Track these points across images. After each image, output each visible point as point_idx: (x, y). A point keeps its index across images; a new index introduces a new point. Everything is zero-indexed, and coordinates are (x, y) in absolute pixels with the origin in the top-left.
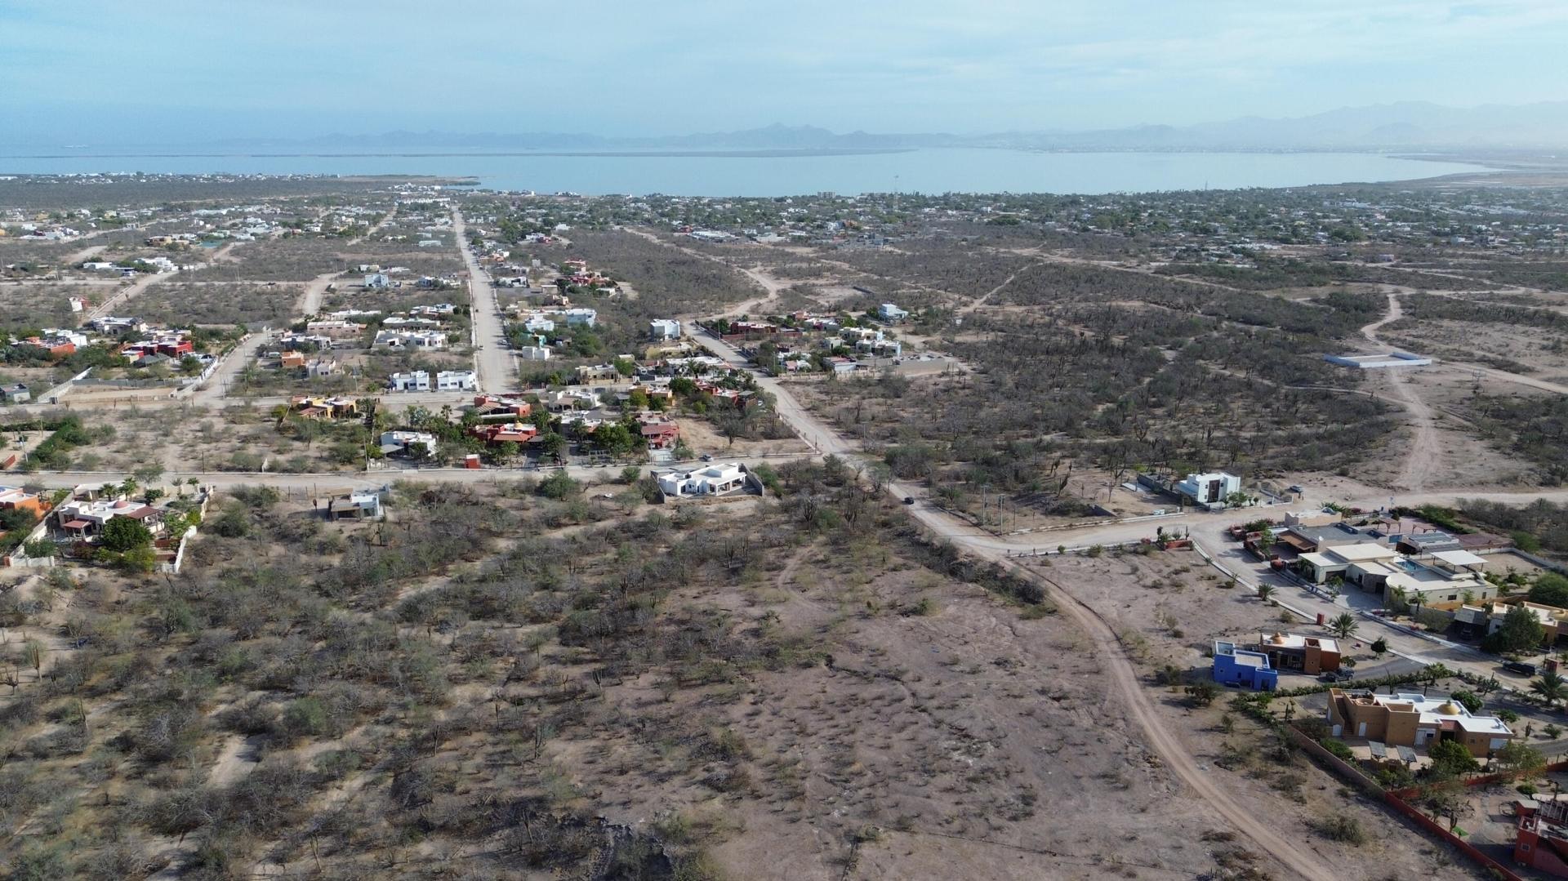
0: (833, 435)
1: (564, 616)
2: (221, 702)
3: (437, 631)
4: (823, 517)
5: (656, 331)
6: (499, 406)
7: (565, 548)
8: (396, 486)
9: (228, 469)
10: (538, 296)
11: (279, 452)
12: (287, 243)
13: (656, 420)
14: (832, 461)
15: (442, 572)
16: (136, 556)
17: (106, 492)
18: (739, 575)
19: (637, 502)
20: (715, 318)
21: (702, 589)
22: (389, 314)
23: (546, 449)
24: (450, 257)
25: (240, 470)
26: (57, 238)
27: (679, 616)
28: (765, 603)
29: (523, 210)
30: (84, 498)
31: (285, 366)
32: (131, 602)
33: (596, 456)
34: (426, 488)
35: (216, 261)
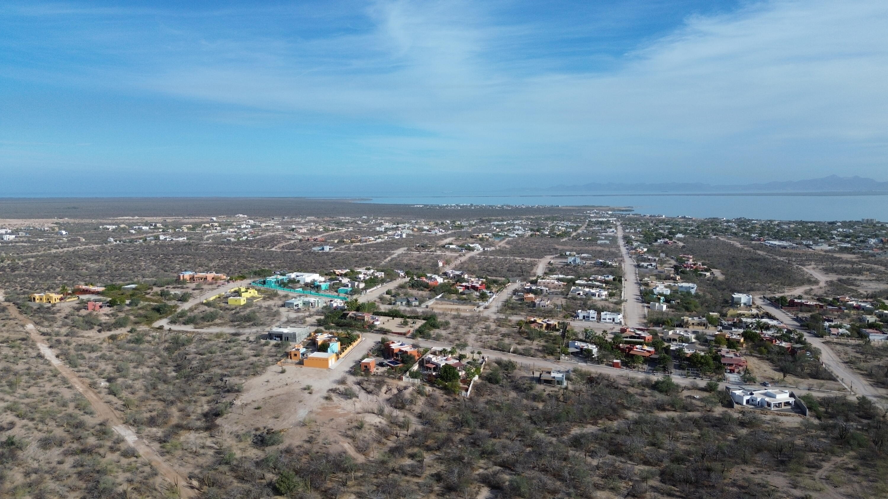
0: (865, 382)
1: (664, 465)
2: (481, 468)
3: (590, 456)
4: (854, 439)
5: (735, 300)
6: (634, 334)
7: (667, 424)
8: (574, 371)
9: (495, 349)
10: (662, 274)
11: (519, 344)
12: (532, 239)
13: (731, 355)
14: (863, 400)
15: (595, 424)
16: (452, 385)
17: (443, 352)
18: (785, 465)
19: (715, 404)
20: (778, 295)
21: (757, 469)
22: (579, 278)
23: (659, 363)
24: (613, 250)
25: (500, 350)
26: (436, 233)
27: (740, 482)
28: (804, 488)
29: (657, 226)
30: (434, 353)
31: (525, 301)
32: (447, 408)
33: (690, 371)
34: (590, 375)
35: (499, 246)
